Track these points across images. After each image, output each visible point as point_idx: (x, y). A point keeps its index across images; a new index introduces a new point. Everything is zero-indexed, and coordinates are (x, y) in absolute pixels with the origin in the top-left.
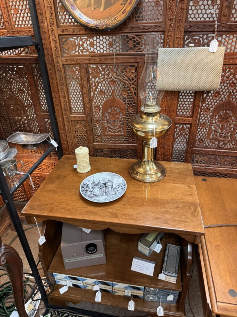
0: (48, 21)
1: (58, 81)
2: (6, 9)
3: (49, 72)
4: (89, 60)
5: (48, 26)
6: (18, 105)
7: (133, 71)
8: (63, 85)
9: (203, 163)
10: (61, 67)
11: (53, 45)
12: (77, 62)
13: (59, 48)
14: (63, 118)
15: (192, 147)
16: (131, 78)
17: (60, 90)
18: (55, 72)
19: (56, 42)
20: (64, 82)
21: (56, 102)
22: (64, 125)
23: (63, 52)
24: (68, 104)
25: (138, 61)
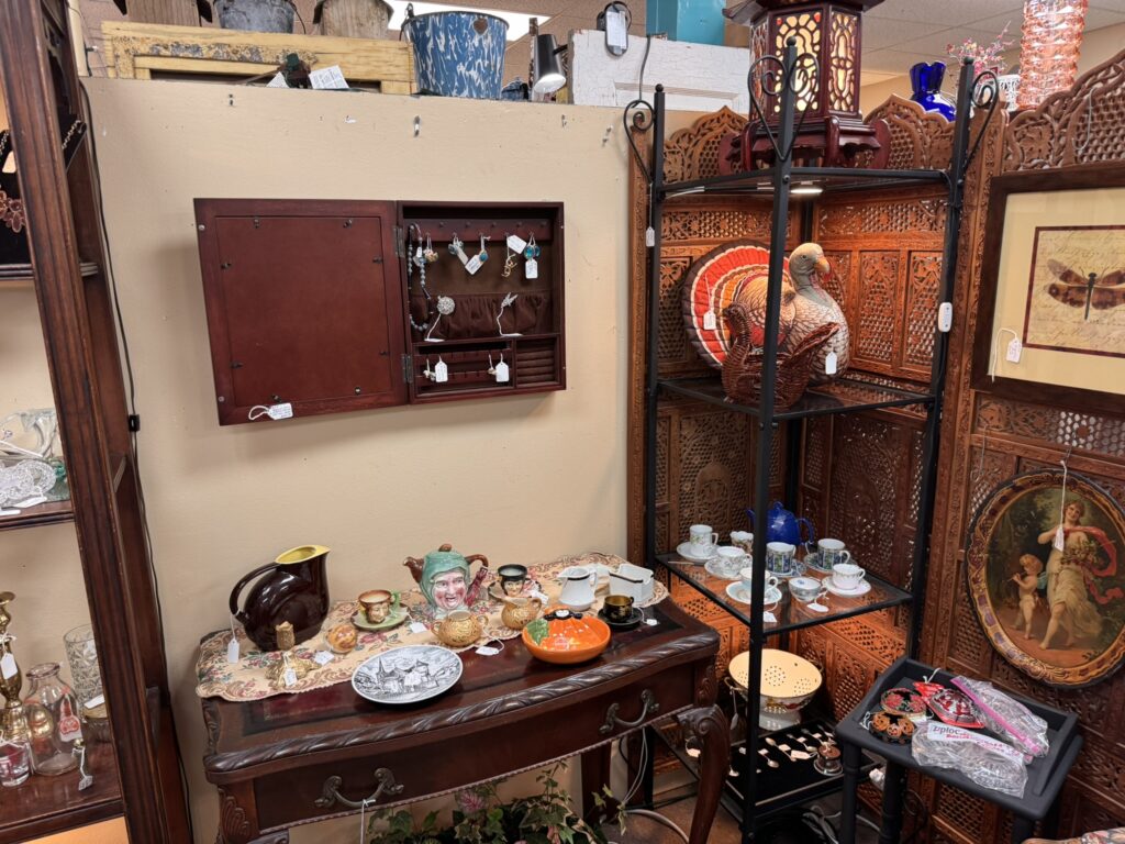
0: (964, 365)
1: (954, 473)
2: (901, 334)
3: (942, 452)
5: (960, 373)
6: (868, 495)
8: (960, 483)
10: (966, 448)
11: (961, 407)
12: (1000, 447)
13: (971, 415)
14: (943, 551)
18: (953, 456)
19: (968, 404)
20: (964, 479)
21: (938, 512)
22: (941, 566)
23: (976, 421)
24: (960, 523)
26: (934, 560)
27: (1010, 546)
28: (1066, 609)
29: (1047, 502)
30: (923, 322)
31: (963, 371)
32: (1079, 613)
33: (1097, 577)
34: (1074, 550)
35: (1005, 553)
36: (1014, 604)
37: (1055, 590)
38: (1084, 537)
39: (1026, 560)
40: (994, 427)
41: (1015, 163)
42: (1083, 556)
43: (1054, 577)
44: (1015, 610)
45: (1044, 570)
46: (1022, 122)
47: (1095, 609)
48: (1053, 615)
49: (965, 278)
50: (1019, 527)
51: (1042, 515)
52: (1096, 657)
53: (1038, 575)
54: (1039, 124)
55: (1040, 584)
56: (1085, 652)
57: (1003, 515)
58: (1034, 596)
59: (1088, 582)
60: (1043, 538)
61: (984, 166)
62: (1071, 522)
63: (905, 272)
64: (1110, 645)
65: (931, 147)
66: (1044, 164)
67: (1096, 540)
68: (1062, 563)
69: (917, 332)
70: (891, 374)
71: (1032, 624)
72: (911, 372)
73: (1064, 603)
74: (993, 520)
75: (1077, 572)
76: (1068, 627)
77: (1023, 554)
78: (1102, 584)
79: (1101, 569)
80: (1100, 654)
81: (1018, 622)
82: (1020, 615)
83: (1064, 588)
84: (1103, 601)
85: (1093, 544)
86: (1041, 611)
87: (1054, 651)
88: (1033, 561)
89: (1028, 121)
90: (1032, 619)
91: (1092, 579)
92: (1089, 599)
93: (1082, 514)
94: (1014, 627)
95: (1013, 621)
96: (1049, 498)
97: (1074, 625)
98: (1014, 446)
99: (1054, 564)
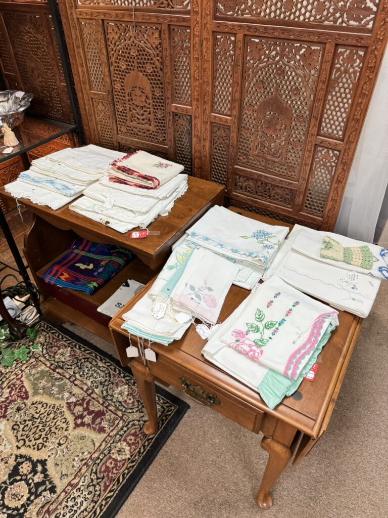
1: (74, 40)
4: (105, 14)
7: (157, 35)
9: (249, 191)
10: (76, 21)
12: (92, 15)
14: (83, 95)
15: (233, 163)
16: (154, 46)
18: (70, 28)
20: (81, 44)
21: (74, 70)
25: (161, 20)
98: (98, 13)
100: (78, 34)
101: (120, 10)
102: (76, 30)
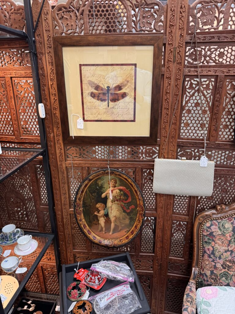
0: (55, 133)
1: (60, 180)
2: (16, 121)
3: (53, 172)
4: (91, 164)
5: (54, 136)
6: (18, 198)
7: (131, 174)
8: (64, 183)
10: (64, 169)
11: (58, 151)
12: (79, 165)
13: (63, 154)
14: (62, 212)
17: (61, 187)
18: (58, 173)
19: (61, 149)
20: (66, 181)
21: (56, 197)
22: (62, 218)
23: (67, 156)
24: (68, 199)
25: (136, 166)
26: (59, 217)
27: (91, 202)
28: (116, 218)
29: (102, 182)
30: (27, 113)
31: (55, 135)
32: (121, 218)
33: (125, 204)
34: (115, 196)
35: (90, 205)
36: (97, 223)
37: (111, 213)
38: (118, 191)
39: (98, 205)
40: (75, 157)
41: (60, 31)
42: (119, 198)
43: (110, 208)
44: (98, 225)
45: (106, 207)
46: (60, 9)
47: (126, 214)
48: (112, 221)
49: (46, 90)
50: (93, 194)
51: (102, 187)
52: (129, 231)
53: (104, 209)
54: (69, 11)
55: (105, 213)
56: (125, 230)
57: (86, 191)
58: (104, 218)
59: (122, 206)
60: (103, 195)
61: (44, 31)
62: (113, 187)
63: (11, 88)
64: (134, 225)
65: (10, 18)
66: (75, 33)
67: (122, 191)
68: (112, 202)
69: (25, 119)
70: (16, 141)
71: (105, 228)
72: (27, 139)
73: (115, 216)
74: (82, 194)
75: (118, 204)
76: (118, 224)
77: (97, 203)
78: (127, 205)
79: (126, 200)
80: (131, 229)
81: (100, 228)
82: (100, 226)
83: (114, 211)
84: (128, 211)
85: (122, 193)
86: (108, 222)
87: (115, 234)
88: (101, 205)
89: (63, 9)
90: (105, 226)
91: (123, 205)
92: (124, 212)
93: (116, 183)
94: (98, 231)
95: (98, 229)
96: (103, 180)
97: (121, 222)
98: (85, 163)
99: (109, 204)
100: (65, 175)
101: (103, 161)
102: (64, 173)
